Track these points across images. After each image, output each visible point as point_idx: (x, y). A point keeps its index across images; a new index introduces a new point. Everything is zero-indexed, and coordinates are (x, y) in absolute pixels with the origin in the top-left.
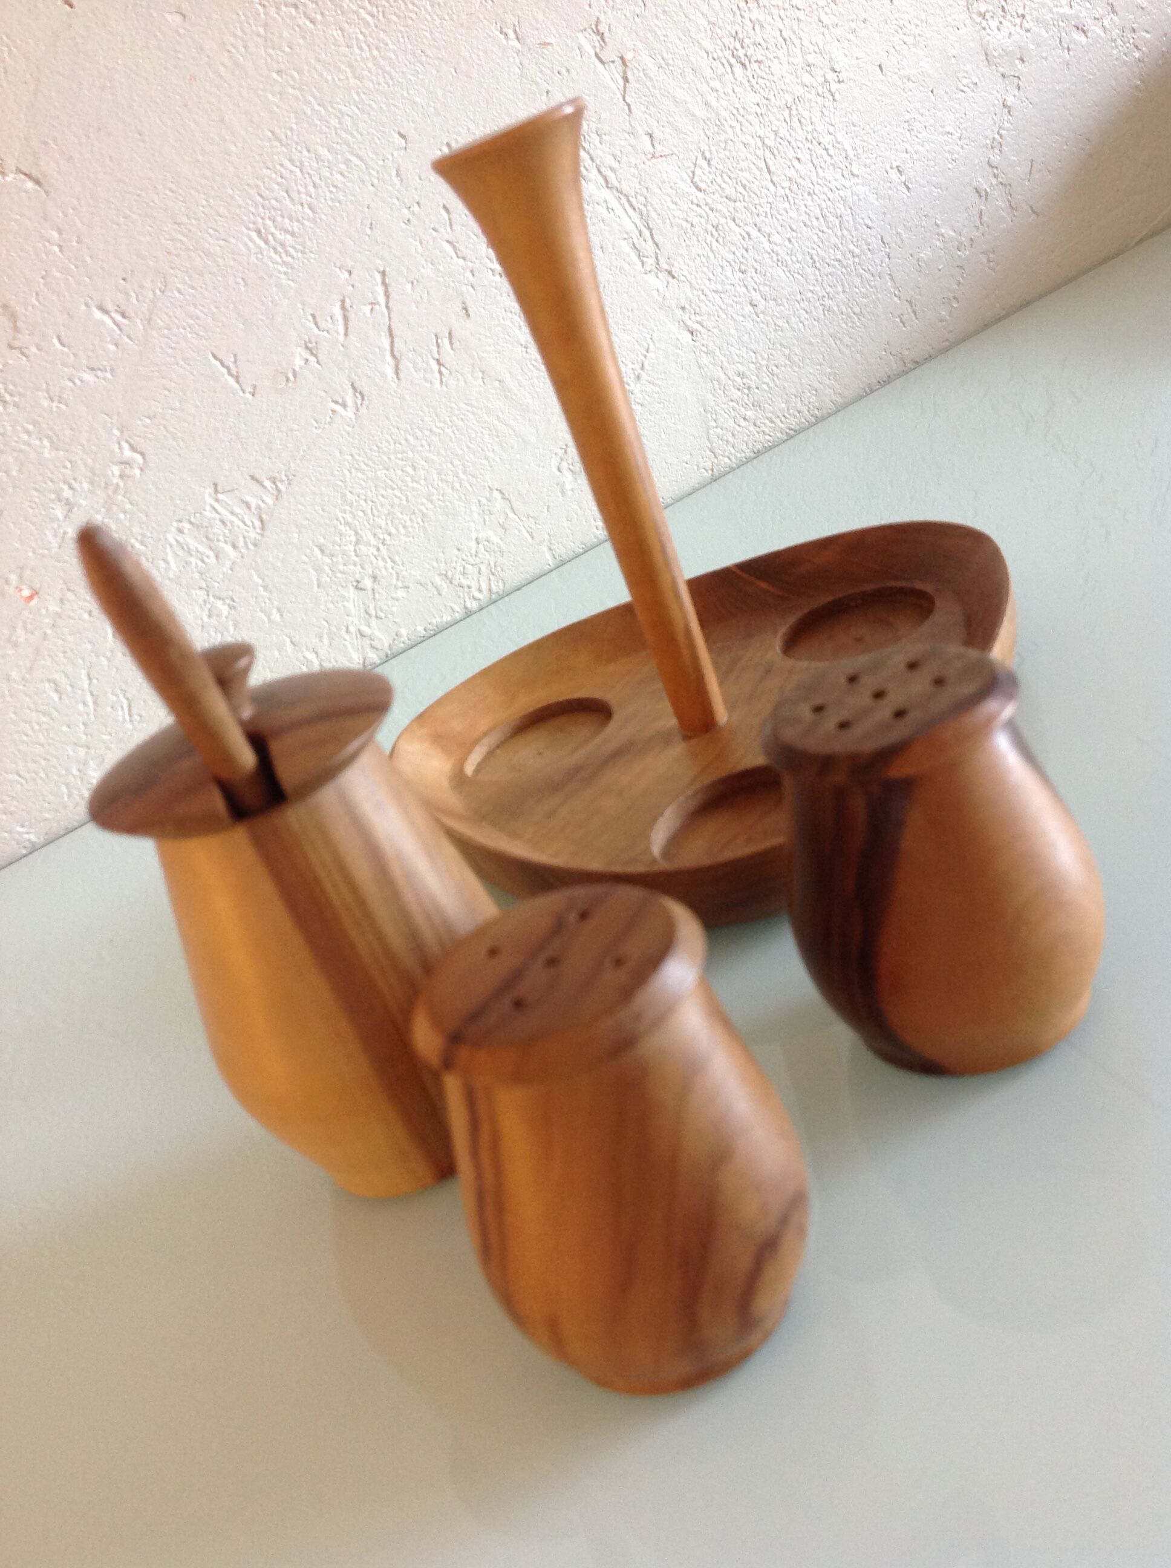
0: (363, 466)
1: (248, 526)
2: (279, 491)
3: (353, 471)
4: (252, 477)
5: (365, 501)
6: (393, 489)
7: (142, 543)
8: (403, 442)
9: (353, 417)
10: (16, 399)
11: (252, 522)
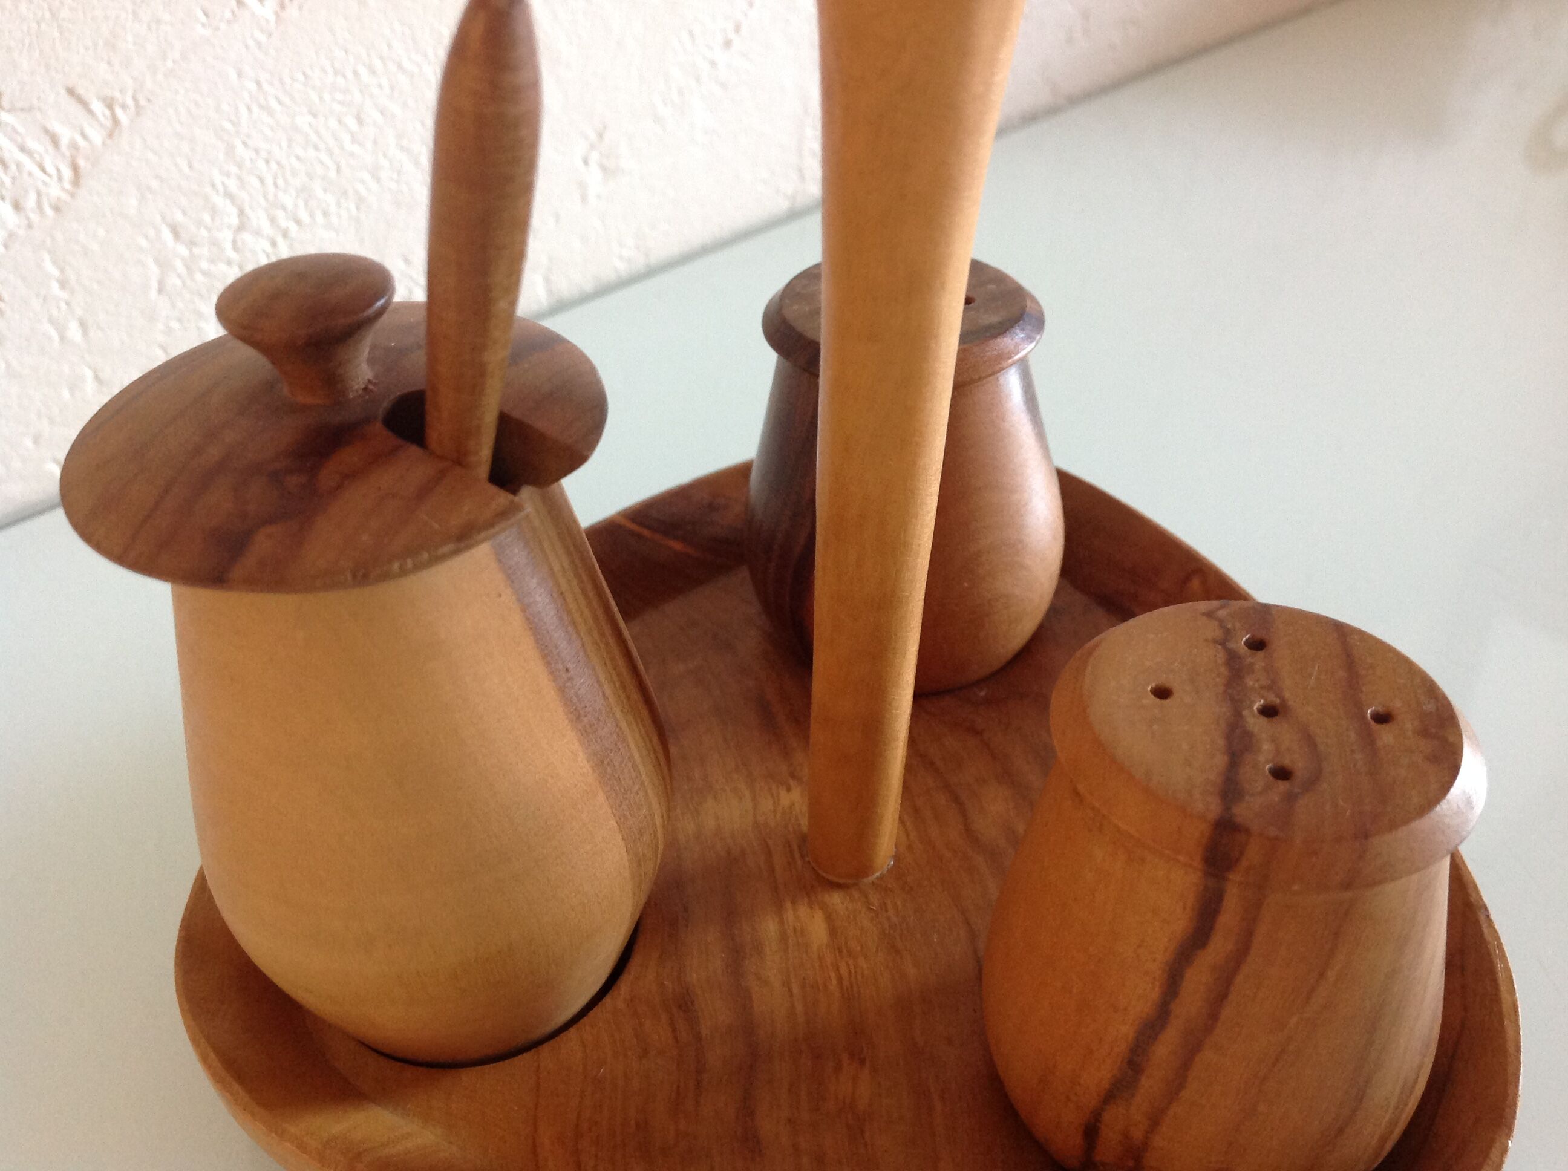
0: (273, 104)
1: (49, 175)
2: (115, 121)
3: (255, 109)
4: (71, 92)
5: (267, 162)
6: (316, 148)
8: (350, 75)
9: (272, 18)
11: (58, 170)
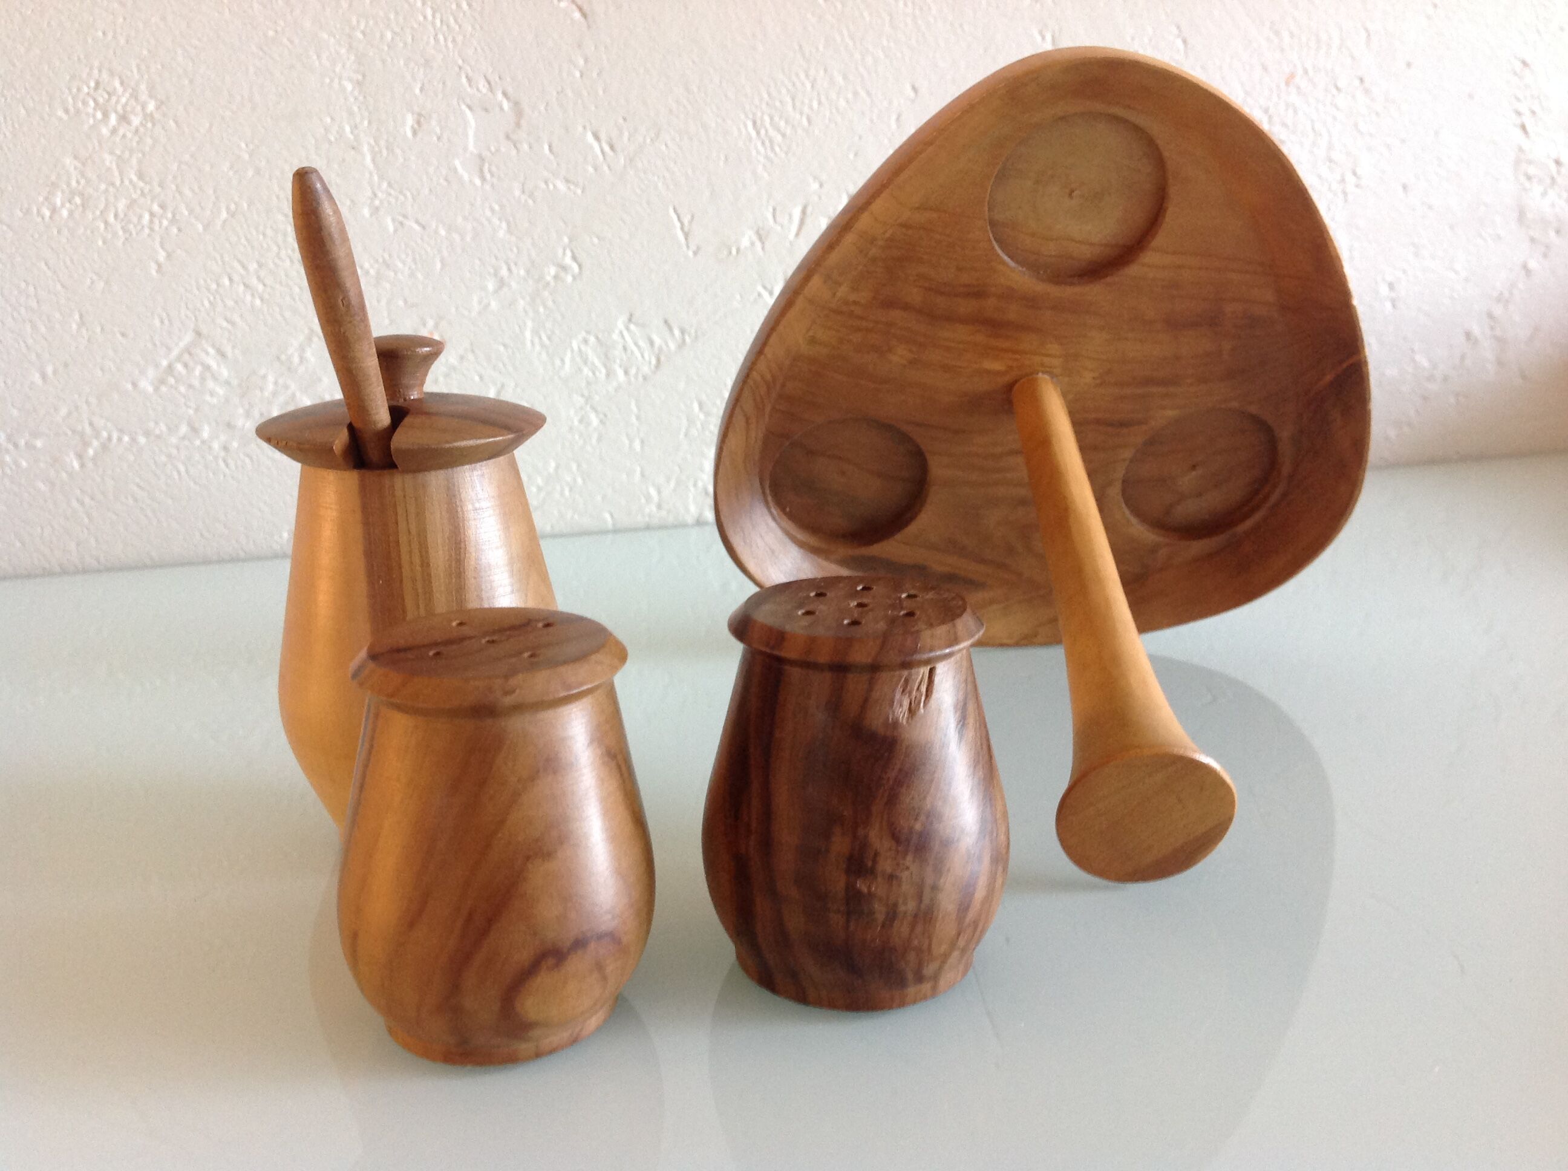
1: (645, 360)
7: (549, 338)
10: (495, 180)
11: (650, 358)
